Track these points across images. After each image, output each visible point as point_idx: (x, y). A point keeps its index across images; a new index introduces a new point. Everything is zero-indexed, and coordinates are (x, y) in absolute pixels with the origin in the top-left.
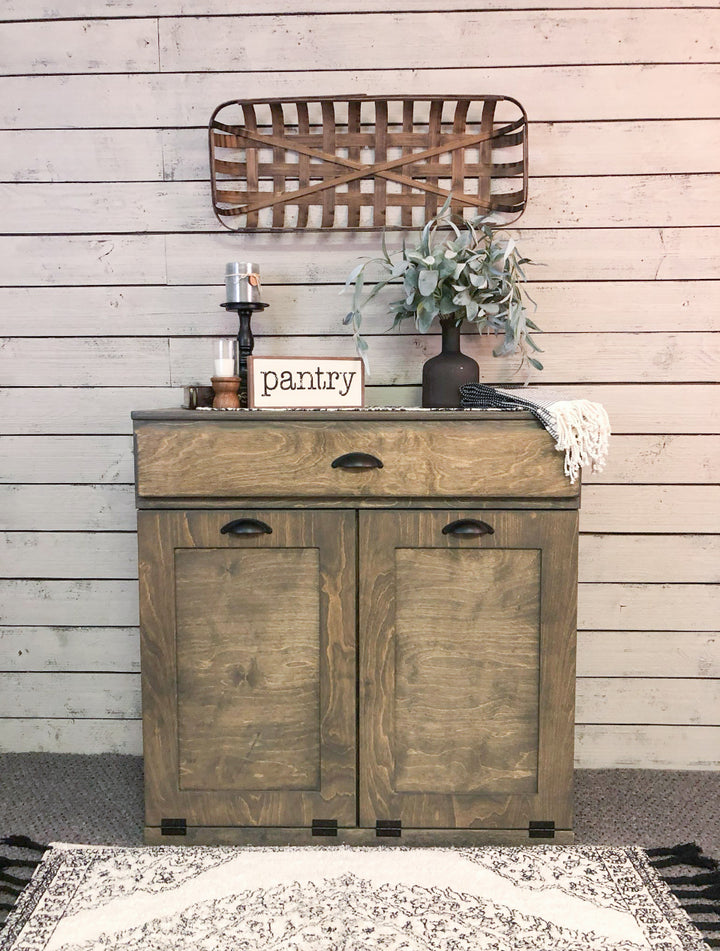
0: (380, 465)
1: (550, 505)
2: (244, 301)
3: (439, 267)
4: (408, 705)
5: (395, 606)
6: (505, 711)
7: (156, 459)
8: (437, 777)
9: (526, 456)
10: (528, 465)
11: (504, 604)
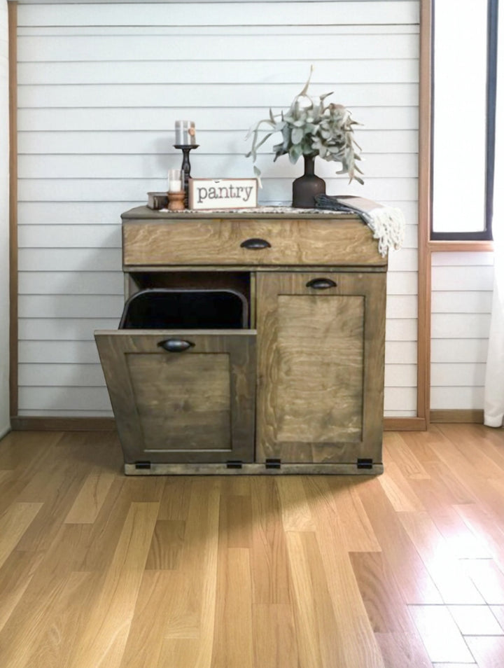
0: (269, 245)
2: (186, 144)
3: (304, 127)
6: (344, 392)
7: (136, 242)
8: (302, 432)
9: (356, 241)
10: (357, 246)
11: (342, 329)
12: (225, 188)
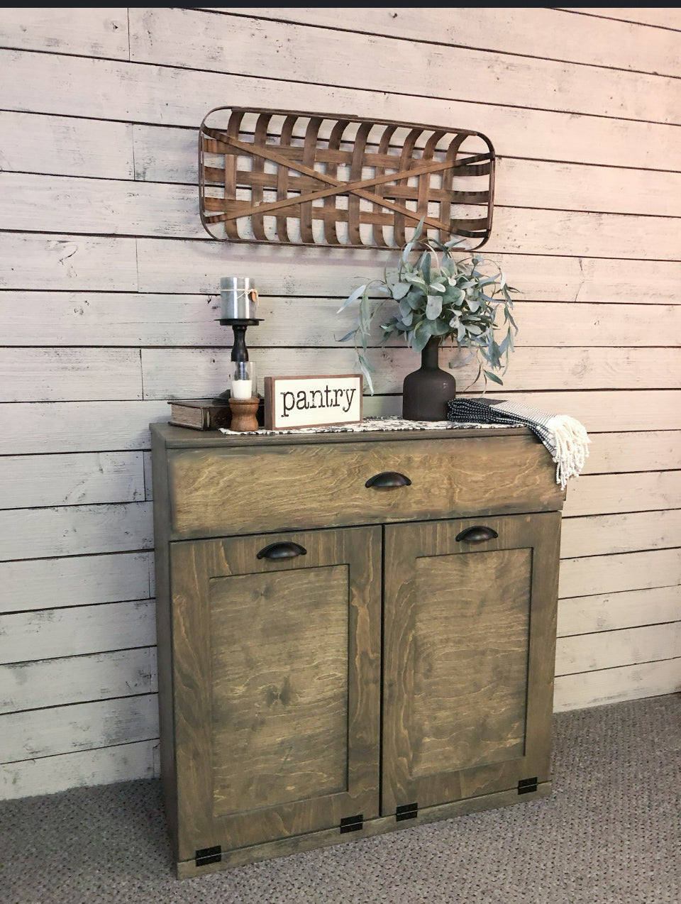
0: (408, 482)
2: (241, 317)
3: (444, 293)
4: (423, 699)
5: (416, 611)
7: (196, 490)
8: (447, 758)
10: (528, 476)
11: (502, 599)
12: (319, 391)
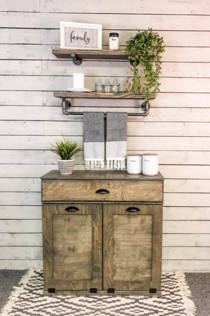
1: (155, 203)
4: (117, 257)
5: (113, 230)
